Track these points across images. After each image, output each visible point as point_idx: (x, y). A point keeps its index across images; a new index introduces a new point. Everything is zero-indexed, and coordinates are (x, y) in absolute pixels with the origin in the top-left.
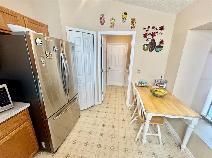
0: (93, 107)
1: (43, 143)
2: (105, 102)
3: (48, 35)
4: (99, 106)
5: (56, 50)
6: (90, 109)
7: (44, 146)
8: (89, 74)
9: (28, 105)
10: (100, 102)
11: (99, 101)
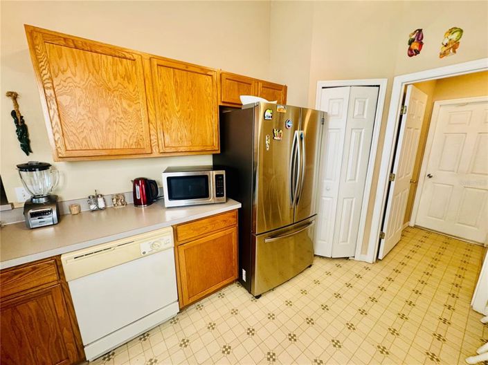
0: (349, 262)
1: (244, 272)
2: (386, 263)
3: (284, 103)
4: (365, 265)
5: (289, 126)
6: (337, 262)
7: (244, 278)
8: (350, 180)
9: (239, 205)
10: (371, 257)
11: (366, 254)
